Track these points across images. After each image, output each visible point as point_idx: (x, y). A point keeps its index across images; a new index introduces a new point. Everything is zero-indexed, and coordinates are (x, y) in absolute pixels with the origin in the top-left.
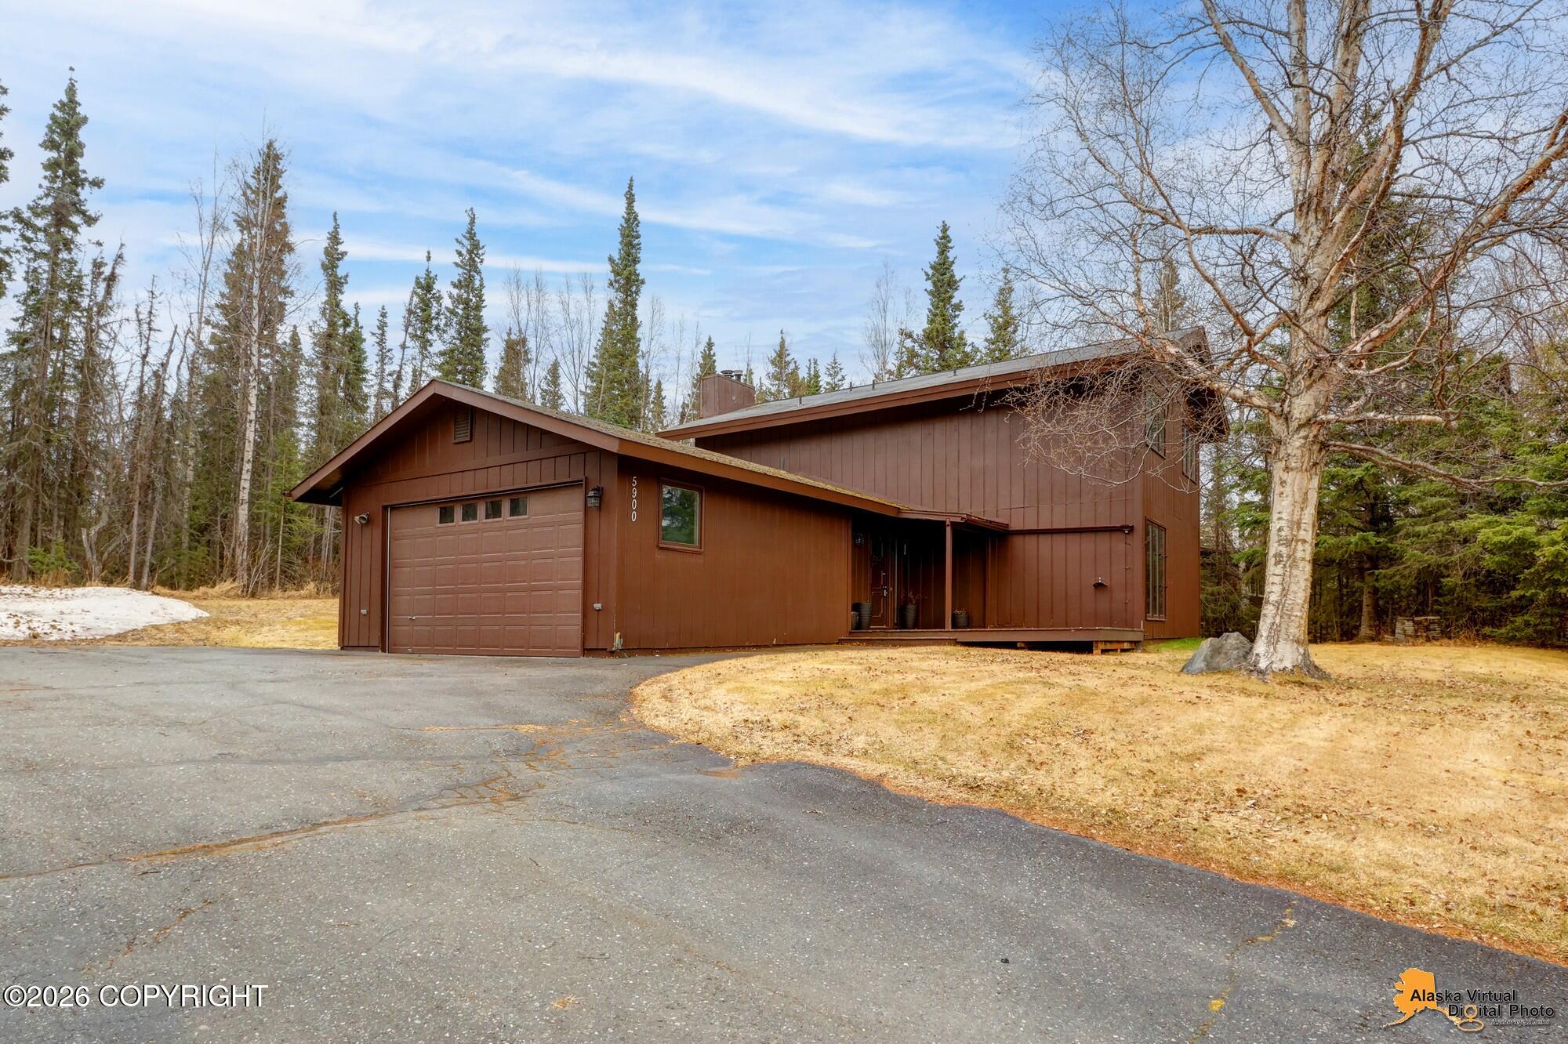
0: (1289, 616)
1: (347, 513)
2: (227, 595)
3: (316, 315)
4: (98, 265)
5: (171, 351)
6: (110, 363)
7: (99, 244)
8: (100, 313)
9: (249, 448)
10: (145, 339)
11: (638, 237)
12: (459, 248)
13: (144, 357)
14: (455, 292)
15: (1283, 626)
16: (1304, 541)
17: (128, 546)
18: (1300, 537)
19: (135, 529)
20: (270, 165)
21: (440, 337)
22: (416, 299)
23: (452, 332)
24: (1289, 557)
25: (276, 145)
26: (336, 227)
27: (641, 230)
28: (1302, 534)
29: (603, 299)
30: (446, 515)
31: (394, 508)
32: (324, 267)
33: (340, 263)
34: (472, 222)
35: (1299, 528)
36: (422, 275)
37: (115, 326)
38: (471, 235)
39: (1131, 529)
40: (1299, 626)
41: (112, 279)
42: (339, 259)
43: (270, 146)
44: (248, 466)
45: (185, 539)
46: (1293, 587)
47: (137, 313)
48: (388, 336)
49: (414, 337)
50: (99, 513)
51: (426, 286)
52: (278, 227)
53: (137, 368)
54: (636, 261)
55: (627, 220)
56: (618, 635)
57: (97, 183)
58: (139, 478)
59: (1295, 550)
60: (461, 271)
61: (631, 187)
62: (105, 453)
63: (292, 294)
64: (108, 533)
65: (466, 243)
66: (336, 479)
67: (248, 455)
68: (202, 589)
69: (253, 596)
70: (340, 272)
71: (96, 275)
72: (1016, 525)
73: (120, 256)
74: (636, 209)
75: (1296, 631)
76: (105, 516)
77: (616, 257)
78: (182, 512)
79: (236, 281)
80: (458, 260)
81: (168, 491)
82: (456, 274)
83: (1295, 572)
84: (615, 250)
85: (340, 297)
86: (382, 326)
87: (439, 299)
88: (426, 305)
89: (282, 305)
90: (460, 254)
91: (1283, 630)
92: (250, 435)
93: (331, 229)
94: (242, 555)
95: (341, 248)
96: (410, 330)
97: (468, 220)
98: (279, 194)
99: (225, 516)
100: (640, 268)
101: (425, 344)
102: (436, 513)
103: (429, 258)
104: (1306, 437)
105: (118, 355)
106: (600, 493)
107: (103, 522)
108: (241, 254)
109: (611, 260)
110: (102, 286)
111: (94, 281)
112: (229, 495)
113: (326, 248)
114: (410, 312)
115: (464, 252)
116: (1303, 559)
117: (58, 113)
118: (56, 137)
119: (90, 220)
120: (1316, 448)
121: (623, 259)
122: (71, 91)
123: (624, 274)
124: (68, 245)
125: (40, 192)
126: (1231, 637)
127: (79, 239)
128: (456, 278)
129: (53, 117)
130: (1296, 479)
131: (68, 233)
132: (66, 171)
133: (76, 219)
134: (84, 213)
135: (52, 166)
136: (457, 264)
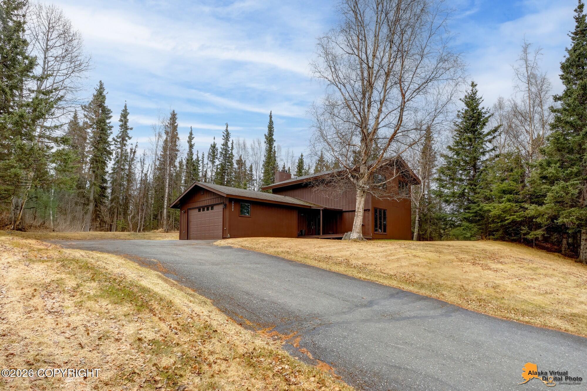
0: (356, 227)
1: (181, 210)
2: (160, 232)
3: (186, 155)
4: (131, 149)
5: (148, 171)
6: (134, 173)
7: (132, 144)
8: (132, 161)
9: (167, 194)
10: (142, 167)
11: (273, 128)
12: (224, 134)
13: (142, 171)
14: (222, 147)
15: (355, 229)
16: (360, 212)
17: (138, 220)
19: (140, 216)
20: (174, 117)
21: (218, 160)
22: (211, 150)
23: (222, 158)
26: (191, 130)
27: (274, 126)
29: (264, 146)
30: (199, 211)
31: (190, 209)
32: (188, 142)
33: (192, 140)
36: (213, 143)
37: (136, 164)
38: (227, 131)
39: (369, 210)
40: (359, 229)
41: (135, 152)
43: (174, 112)
44: (166, 199)
45: (152, 218)
46: (357, 221)
47: (141, 160)
48: (204, 160)
49: (210, 161)
50: (132, 212)
51: (214, 146)
52: (175, 133)
53: (140, 174)
54: (273, 135)
55: (270, 123)
56: (229, 234)
57: (131, 129)
58: (140, 203)
59: (358, 213)
60: (224, 141)
61: (271, 114)
62: (133, 197)
63: (179, 151)
64: (134, 217)
65: (225, 133)
66: (179, 203)
67: (166, 196)
68: (155, 230)
69: (167, 232)
70: (192, 143)
71: (131, 152)
72: (344, 210)
73: (137, 145)
76: (133, 213)
77: (267, 134)
78: (151, 211)
79: (165, 149)
80: (223, 138)
81: (147, 206)
82: (223, 142)
83: (358, 218)
84: (266, 132)
85: (192, 150)
86: (203, 158)
87: (217, 150)
88: (214, 152)
89: (176, 155)
90: (224, 136)
92: (167, 191)
94: (165, 223)
95: (193, 136)
96: (209, 159)
98: (176, 124)
99: (161, 212)
100: (273, 137)
101: (213, 162)
102: (197, 210)
103: (214, 139)
104: (360, 190)
105: (136, 171)
106: (225, 205)
107: (133, 214)
108: (166, 141)
109: (265, 135)
110: (132, 155)
111: (131, 154)
112: (162, 207)
113: (189, 136)
114: (209, 154)
115: (225, 135)
117: (123, 113)
118: (122, 119)
119: (130, 138)
120: (362, 192)
121: (269, 135)
122: (126, 107)
123: (269, 139)
124: (125, 145)
125: (119, 132)
126: (349, 233)
127: (127, 143)
128: (223, 143)
129: (122, 114)
130: (358, 199)
131: (125, 142)
132: (124, 127)
133: (127, 138)
134: (128, 137)
135: (121, 126)
136: (223, 139)
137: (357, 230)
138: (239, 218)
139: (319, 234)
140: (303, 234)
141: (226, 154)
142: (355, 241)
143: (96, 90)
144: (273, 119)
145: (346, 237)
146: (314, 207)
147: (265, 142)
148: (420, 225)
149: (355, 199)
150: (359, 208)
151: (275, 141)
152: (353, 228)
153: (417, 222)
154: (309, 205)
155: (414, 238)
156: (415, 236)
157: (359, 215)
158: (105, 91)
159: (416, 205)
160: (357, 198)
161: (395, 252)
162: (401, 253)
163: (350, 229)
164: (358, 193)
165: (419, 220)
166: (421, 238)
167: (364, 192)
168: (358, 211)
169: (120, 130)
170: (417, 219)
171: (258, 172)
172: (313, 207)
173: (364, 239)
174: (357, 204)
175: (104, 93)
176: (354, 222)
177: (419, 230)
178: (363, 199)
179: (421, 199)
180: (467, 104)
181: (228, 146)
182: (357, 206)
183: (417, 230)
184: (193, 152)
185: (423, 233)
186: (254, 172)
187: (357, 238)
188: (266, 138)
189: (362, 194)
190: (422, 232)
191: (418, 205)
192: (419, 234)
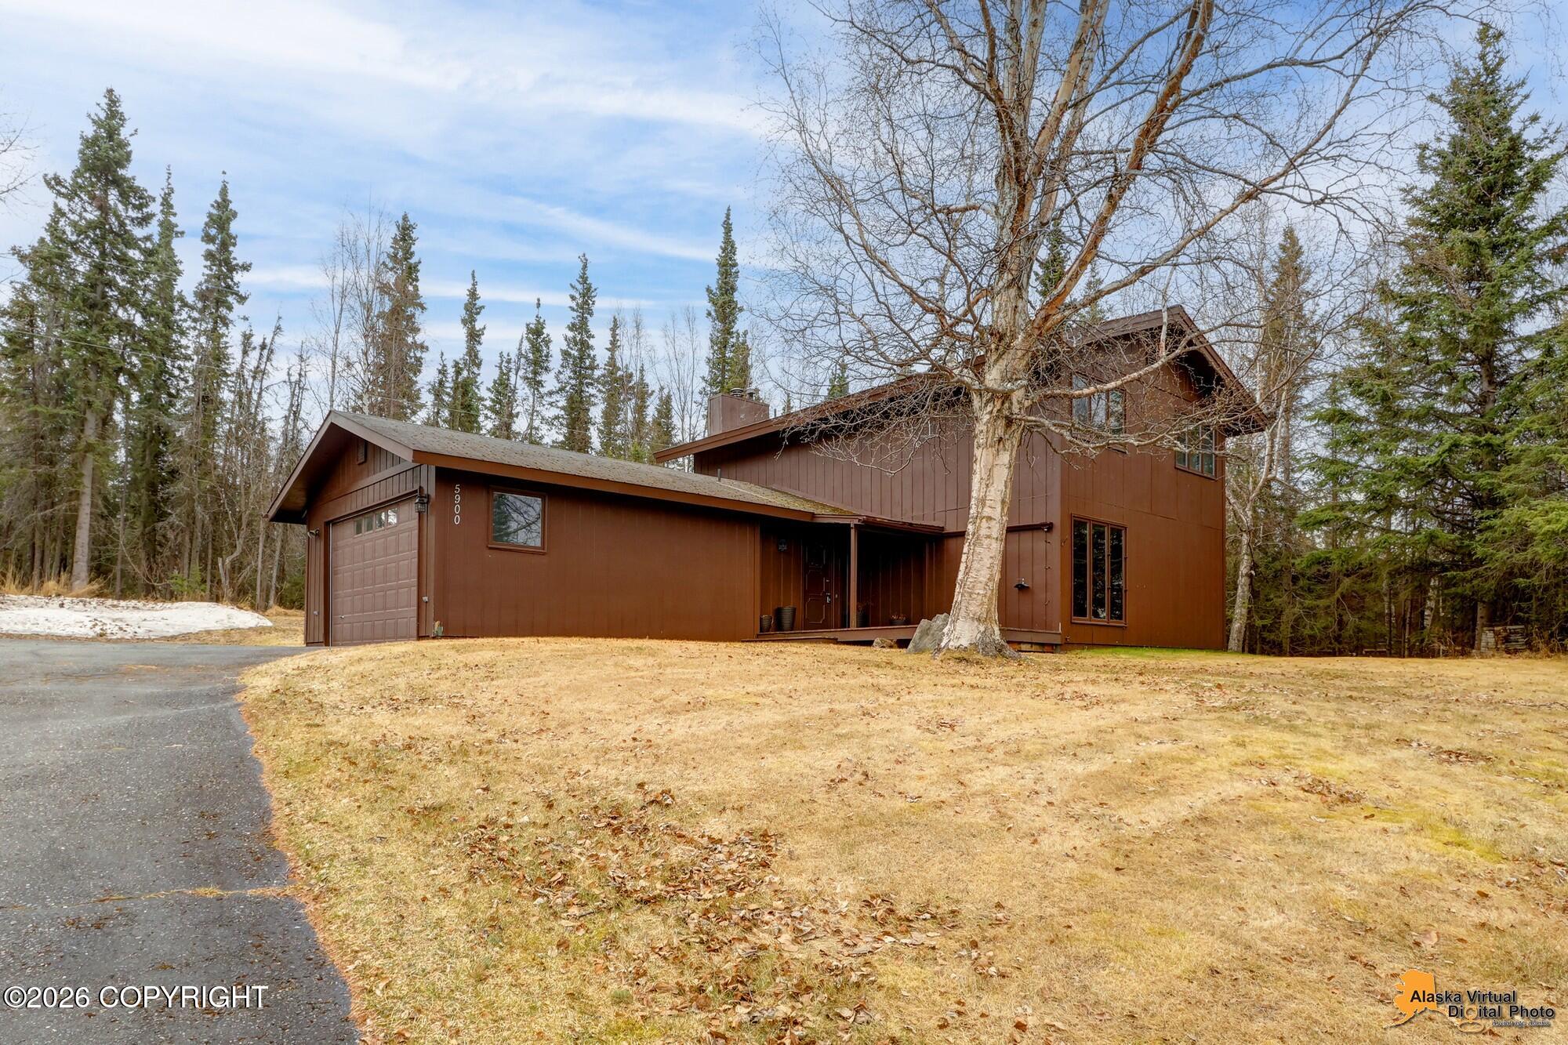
0: (970, 594)
1: (309, 528)
4: (247, 338)
7: (246, 319)
11: (735, 265)
12: (574, 293)
14: (570, 334)
15: (963, 604)
16: (990, 518)
18: (985, 514)
19: (260, 558)
21: (555, 376)
22: (526, 342)
23: (567, 371)
24: (974, 534)
25: (410, 217)
26: (475, 284)
27: (738, 258)
28: (987, 511)
30: (358, 528)
31: (333, 523)
32: (464, 322)
33: (478, 317)
34: (585, 266)
35: (984, 505)
36: (533, 320)
38: (584, 279)
39: (1050, 527)
40: (982, 604)
42: (478, 313)
43: (405, 217)
46: (976, 565)
47: (289, 375)
49: (524, 377)
51: (536, 332)
52: (411, 288)
54: (733, 289)
55: (724, 250)
56: (437, 623)
57: (246, 268)
59: (979, 526)
60: (575, 314)
61: (728, 216)
63: (427, 349)
65: (579, 287)
70: (478, 326)
72: (950, 528)
73: (278, 328)
74: (733, 238)
75: (978, 610)
76: (238, 548)
77: (714, 287)
80: (573, 305)
82: (570, 317)
83: (978, 549)
84: (713, 280)
85: (478, 347)
87: (547, 342)
88: (537, 351)
89: (419, 360)
90: (573, 298)
91: (963, 608)
93: (470, 287)
95: (478, 302)
97: (581, 265)
98: (413, 261)
100: (737, 296)
101: (536, 383)
102: (353, 526)
103: (539, 304)
104: (991, 412)
106: (426, 501)
107: (238, 552)
109: (709, 290)
113: (466, 305)
115: (577, 296)
116: (988, 537)
117: (215, 212)
118: (213, 232)
119: (242, 299)
120: (1001, 423)
121: (720, 288)
122: (224, 191)
123: (720, 302)
124: (226, 322)
125: (203, 279)
126: (939, 619)
127: (231, 316)
128: (569, 321)
129: (210, 215)
130: (982, 457)
131: (223, 311)
132: (222, 260)
133: (231, 299)
134: (237, 294)
135: (209, 256)
136: (573, 309)
137: (974, 608)
138: (490, 555)
139: (844, 623)
140: (787, 620)
141: (581, 359)
142: (963, 658)
143: (94, 122)
144: (734, 236)
145: (927, 640)
146: (826, 514)
147: (709, 314)
148: (1255, 594)
149: (971, 459)
150: (982, 501)
151: (741, 310)
152: (957, 598)
153: (1243, 581)
154: (811, 510)
155: (1233, 643)
156: (1234, 635)
157: (983, 532)
158: (127, 124)
159: (1239, 519)
160: (977, 452)
161: (1167, 747)
162: (1212, 763)
163: (944, 605)
164: (980, 427)
165: (1250, 576)
166: (1259, 643)
167: (1009, 422)
168: (979, 517)
169: (208, 272)
170: (1244, 569)
171: (687, 419)
172: (822, 516)
173: (1009, 650)
174: (976, 479)
175: (124, 133)
176: (962, 567)
177: (1249, 612)
178: (1005, 458)
179: (1260, 496)
180: (1464, 112)
181: (587, 331)
182: (974, 494)
183: (1244, 611)
184: (480, 355)
185: (1267, 622)
186: (676, 420)
187: (975, 645)
188: (711, 300)
189: (1000, 432)
190: (1262, 618)
191: (1247, 517)
192: (1250, 627)
